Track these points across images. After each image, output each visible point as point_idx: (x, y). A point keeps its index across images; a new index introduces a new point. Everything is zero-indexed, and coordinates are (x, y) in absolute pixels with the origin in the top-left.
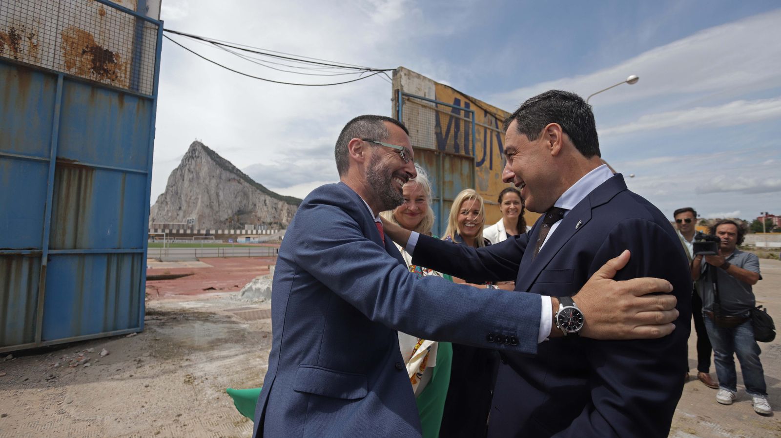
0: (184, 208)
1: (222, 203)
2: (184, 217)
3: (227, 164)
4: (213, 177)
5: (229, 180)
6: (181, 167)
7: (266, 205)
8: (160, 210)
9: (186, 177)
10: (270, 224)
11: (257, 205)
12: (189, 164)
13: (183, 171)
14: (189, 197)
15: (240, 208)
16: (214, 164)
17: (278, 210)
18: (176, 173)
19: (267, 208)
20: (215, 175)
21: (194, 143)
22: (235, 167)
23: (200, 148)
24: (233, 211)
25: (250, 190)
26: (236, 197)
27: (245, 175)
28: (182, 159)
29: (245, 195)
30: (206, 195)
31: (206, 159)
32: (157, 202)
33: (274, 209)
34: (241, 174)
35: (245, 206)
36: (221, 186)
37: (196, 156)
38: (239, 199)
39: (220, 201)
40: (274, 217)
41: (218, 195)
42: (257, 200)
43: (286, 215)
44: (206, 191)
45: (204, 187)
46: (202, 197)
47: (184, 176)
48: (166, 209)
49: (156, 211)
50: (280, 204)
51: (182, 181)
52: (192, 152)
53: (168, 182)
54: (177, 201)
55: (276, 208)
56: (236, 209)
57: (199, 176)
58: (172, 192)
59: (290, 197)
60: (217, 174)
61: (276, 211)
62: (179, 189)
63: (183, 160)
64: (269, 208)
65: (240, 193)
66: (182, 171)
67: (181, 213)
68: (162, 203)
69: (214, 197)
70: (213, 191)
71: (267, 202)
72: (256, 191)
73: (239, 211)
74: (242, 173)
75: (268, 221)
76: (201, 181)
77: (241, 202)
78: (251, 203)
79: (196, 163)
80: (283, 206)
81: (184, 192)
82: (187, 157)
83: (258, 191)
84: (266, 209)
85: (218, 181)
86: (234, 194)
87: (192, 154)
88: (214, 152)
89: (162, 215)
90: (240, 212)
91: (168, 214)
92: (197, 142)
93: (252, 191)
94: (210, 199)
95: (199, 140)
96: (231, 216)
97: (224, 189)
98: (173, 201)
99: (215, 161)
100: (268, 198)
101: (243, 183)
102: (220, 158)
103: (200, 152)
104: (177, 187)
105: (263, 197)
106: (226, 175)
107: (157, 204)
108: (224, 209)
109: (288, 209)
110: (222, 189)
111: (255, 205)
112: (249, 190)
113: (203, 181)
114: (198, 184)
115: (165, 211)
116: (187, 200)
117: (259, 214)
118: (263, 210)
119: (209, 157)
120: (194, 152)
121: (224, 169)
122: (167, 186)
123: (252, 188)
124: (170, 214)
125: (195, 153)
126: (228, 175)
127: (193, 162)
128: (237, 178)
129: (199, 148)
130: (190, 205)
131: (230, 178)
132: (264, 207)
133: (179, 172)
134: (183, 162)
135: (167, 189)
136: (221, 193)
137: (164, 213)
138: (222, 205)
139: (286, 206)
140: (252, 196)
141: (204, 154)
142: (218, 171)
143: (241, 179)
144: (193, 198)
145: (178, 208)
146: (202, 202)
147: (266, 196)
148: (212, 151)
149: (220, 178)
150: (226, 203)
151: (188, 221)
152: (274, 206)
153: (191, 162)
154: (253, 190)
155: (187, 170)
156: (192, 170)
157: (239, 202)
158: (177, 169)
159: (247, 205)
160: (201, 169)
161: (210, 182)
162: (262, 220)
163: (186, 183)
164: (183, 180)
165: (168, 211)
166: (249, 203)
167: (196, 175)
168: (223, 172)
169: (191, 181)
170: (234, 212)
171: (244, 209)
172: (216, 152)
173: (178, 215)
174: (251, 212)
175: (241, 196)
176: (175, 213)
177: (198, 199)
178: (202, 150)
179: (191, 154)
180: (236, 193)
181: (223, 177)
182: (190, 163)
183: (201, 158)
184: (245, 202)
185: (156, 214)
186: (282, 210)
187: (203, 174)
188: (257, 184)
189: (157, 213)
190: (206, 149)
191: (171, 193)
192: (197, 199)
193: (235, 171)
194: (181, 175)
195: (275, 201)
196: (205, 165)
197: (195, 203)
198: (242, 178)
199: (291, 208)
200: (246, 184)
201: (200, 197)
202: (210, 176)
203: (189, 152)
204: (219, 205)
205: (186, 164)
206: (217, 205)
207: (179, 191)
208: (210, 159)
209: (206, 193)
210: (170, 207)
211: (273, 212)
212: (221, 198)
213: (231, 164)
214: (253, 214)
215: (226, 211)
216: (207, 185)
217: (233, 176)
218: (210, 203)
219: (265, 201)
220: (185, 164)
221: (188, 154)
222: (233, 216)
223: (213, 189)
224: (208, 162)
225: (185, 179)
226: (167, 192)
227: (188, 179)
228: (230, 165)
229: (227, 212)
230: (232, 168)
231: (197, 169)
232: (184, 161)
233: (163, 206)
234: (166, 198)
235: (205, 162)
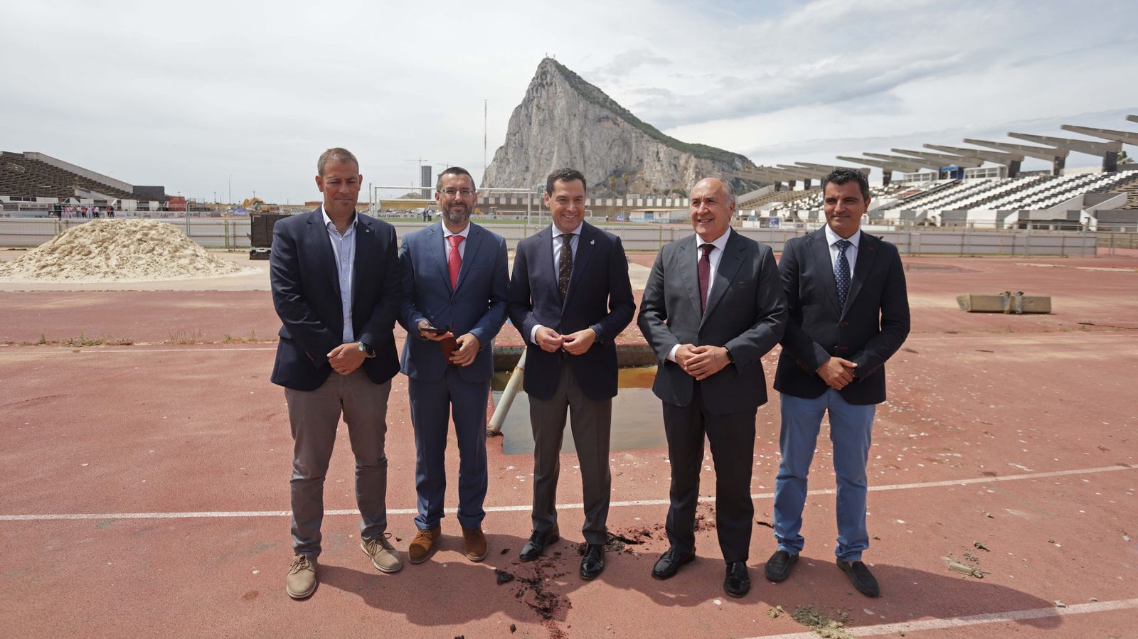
0: (532, 168)
1: (590, 159)
2: (533, 182)
3: (595, 94)
4: (575, 116)
5: (600, 120)
6: (527, 102)
7: (659, 161)
8: (499, 172)
9: (534, 118)
10: (667, 193)
11: (645, 160)
12: (538, 97)
13: (530, 109)
14: (540, 151)
15: (617, 166)
16: (576, 93)
17: (680, 169)
18: (520, 113)
19: (662, 165)
20: (577, 112)
21: (543, 61)
22: (608, 96)
23: (554, 68)
24: (606, 172)
25: (633, 135)
26: (610, 148)
27: (624, 110)
28: (527, 89)
29: (626, 144)
30: (565, 146)
31: (562, 88)
32: (494, 160)
33: (673, 168)
34: (617, 108)
35: (625, 162)
36: (586, 130)
37: (547, 83)
38: (615, 151)
39: (586, 155)
40: (673, 181)
41: (582, 145)
42: (645, 152)
43: (694, 176)
44: (564, 138)
45: (561, 134)
46: (559, 150)
47: (530, 117)
48: (508, 171)
49: (494, 173)
50: (684, 157)
51: (528, 125)
52: (541, 77)
53: (509, 128)
54: (522, 157)
55: (675, 166)
56: (611, 168)
57: (553, 116)
58: (515, 143)
59: (699, 145)
60: (581, 110)
61: (677, 171)
62: (524, 138)
63: (528, 91)
64: (664, 167)
65: (616, 142)
66: (527, 109)
67: (529, 176)
68: (501, 161)
69: (576, 148)
70: (575, 140)
71: (661, 155)
72: (643, 137)
73: (615, 172)
74: (620, 107)
75: (663, 187)
76: (556, 123)
77: (618, 156)
78: (634, 158)
79: (548, 94)
80: (687, 162)
81: (532, 143)
82: (535, 86)
83: (646, 137)
84: (659, 168)
85: (582, 121)
86: (608, 143)
87: (542, 80)
88: (575, 74)
89: (502, 180)
90: (617, 173)
91: (510, 177)
92: (548, 59)
93: (636, 137)
94: (571, 153)
95: (551, 57)
96: (603, 179)
97: (592, 135)
98: (516, 157)
99: (577, 89)
100: (663, 149)
101: (621, 125)
102: (585, 83)
103: (553, 77)
104: (522, 136)
105: (654, 147)
106: (595, 111)
107: (495, 163)
108: (592, 169)
109: (696, 167)
110: (589, 134)
111: (641, 161)
112: (631, 135)
113: (560, 124)
114: (552, 129)
115: (507, 173)
116: (537, 155)
117: (647, 176)
118: (654, 170)
119: (567, 83)
120: (544, 77)
121: (591, 103)
122: (507, 134)
123: (635, 133)
124: (513, 179)
125: (546, 79)
126: (597, 111)
127: (544, 93)
128: (611, 115)
129: (552, 69)
130: (542, 162)
131: (601, 116)
132: (657, 163)
133: (523, 112)
134: (529, 95)
135: (508, 140)
136: (587, 143)
137: (505, 176)
138: (589, 163)
139: (694, 161)
140: (637, 145)
141: (558, 79)
142: (581, 106)
143: (618, 118)
144: (545, 152)
145: (524, 169)
146: (559, 158)
147: (660, 145)
148: (572, 72)
149: (586, 117)
150: (595, 159)
151: (539, 188)
152: (673, 161)
153: (541, 94)
154: (638, 135)
155: (535, 107)
156: (543, 106)
157: (616, 157)
158: (520, 106)
159: (628, 160)
160: (555, 105)
161: (570, 124)
162: (653, 185)
163: (535, 128)
164: (530, 124)
165: (510, 173)
166: (631, 157)
167: (549, 113)
168: (590, 106)
169: (542, 124)
170: (608, 173)
171: (623, 167)
172: (578, 74)
173: (524, 179)
174: (634, 173)
175: (619, 146)
176: (521, 177)
177: (553, 152)
178: (557, 71)
179: (539, 81)
180: (610, 141)
181: (590, 116)
182: (539, 95)
183: (555, 85)
184: (624, 156)
185: (493, 179)
186: (686, 169)
187: (559, 110)
188: (645, 124)
189: (496, 178)
190: (562, 70)
191: (514, 145)
192: (551, 153)
193: (608, 104)
194: (527, 115)
195: (675, 152)
196: (562, 97)
197: (549, 160)
198: (620, 115)
199: (701, 165)
200: (627, 126)
201: (556, 149)
202: (570, 115)
203: (537, 78)
204: (585, 162)
205: (534, 97)
206: (582, 162)
207: (525, 142)
208: (568, 87)
209: (564, 143)
210: (513, 167)
211: (670, 173)
212: (588, 150)
213: (602, 92)
214: (639, 175)
215: (595, 171)
216: (566, 131)
217: (605, 112)
218: (571, 159)
219: (658, 153)
220: (532, 97)
221: (536, 81)
222: (607, 179)
223: (575, 135)
224: (566, 91)
225: (533, 121)
226: (507, 144)
227: (537, 122)
228: (599, 95)
229: (598, 173)
230: (604, 99)
231: (551, 104)
232: (531, 91)
233: (504, 165)
234: (507, 153)
235: (561, 92)
